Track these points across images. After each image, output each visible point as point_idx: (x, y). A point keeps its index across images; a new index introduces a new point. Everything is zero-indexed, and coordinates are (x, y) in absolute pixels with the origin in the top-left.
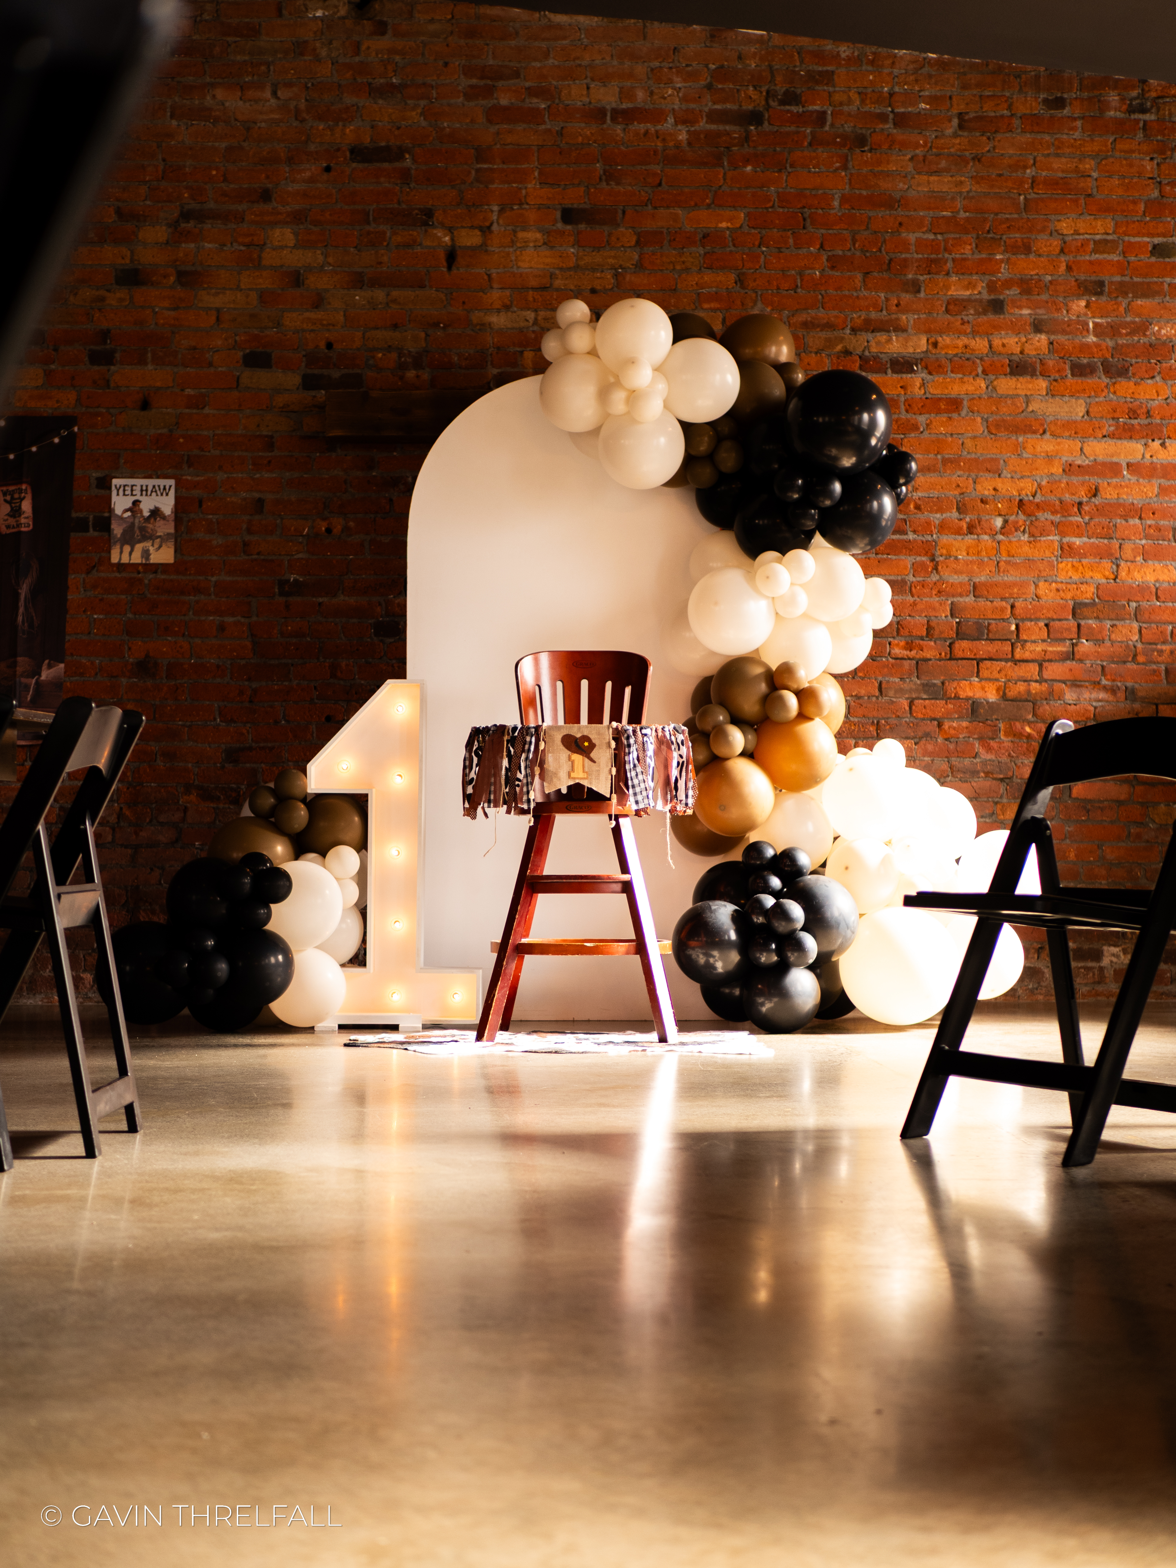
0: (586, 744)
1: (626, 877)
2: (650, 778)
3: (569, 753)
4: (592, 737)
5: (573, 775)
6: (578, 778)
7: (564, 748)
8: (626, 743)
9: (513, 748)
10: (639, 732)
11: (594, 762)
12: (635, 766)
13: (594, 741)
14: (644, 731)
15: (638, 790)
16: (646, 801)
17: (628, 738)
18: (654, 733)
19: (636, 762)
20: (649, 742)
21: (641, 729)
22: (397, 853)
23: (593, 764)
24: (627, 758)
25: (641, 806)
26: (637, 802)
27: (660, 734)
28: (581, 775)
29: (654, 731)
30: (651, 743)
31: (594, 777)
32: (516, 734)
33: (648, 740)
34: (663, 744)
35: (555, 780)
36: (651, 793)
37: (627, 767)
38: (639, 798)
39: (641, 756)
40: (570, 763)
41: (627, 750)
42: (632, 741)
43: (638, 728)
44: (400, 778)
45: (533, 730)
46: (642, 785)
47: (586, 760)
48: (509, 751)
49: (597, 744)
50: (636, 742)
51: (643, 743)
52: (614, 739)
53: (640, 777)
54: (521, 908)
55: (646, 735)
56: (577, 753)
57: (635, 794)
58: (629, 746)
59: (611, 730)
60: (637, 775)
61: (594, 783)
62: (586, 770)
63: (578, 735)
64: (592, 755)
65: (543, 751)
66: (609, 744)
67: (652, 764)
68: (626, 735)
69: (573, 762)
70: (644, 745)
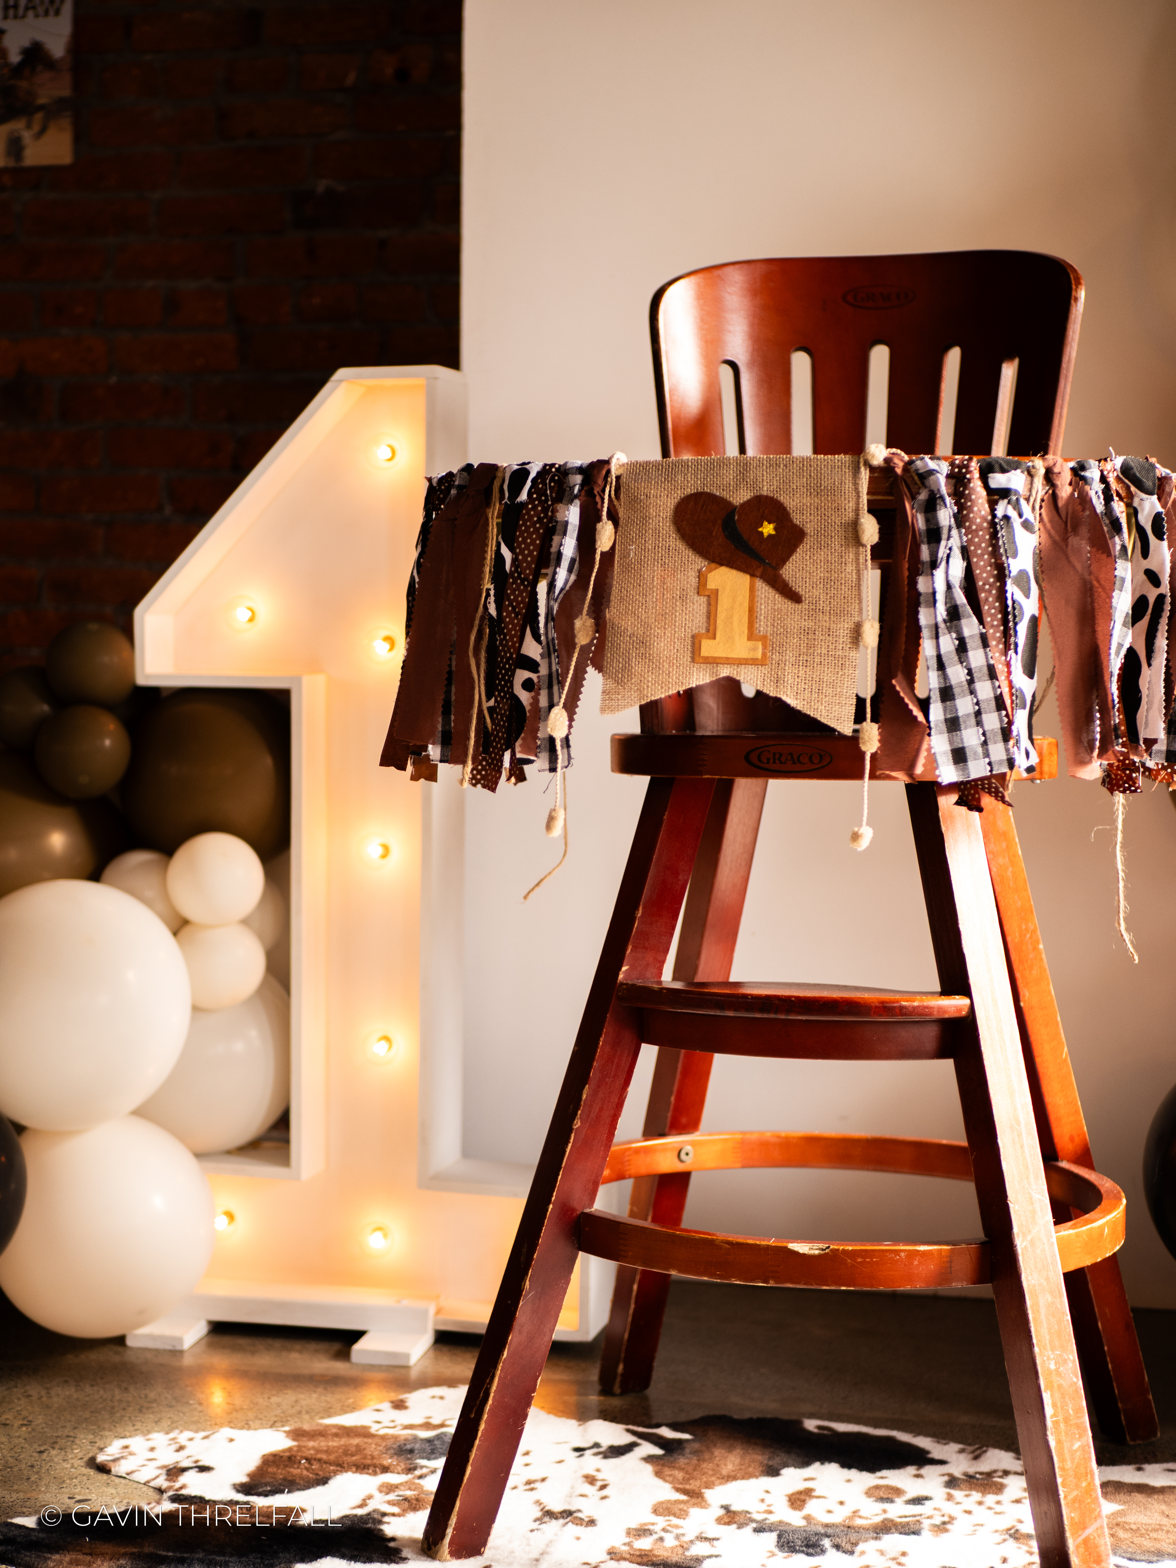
0: (768, 529)
1: (956, 1004)
2: (1017, 662)
3: (700, 563)
4: (790, 502)
5: (708, 648)
6: (728, 661)
7: (681, 546)
8: (920, 523)
9: (511, 549)
10: (977, 484)
11: (795, 598)
12: (954, 614)
13: (797, 519)
14: (998, 480)
15: (964, 706)
16: (998, 751)
17: (931, 505)
18: (1040, 487)
19: (960, 598)
20: (1017, 522)
21: (985, 472)
22: (380, 851)
23: (788, 605)
24: (922, 584)
25: (977, 769)
26: (959, 756)
27: (1065, 491)
28: (742, 648)
29: (1039, 481)
30: (1027, 525)
31: (790, 656)
32: (524, 496)
33: (1012, 513)
34: (1075, 529)
35: (637, 667)
36: (1021, 719)
37: (924, 617)
38: (971, 737)
39: (984, 574)
40: (703, 599)
41: (925, 552)
42: (945, 516)
43: (974, 465)
44: (387, 646)
45: (578, 479)
46: (985, 689)
47: (763, 589)
48: (500, 559)
49: (809, 529)
50: (960, 519)
51: (993, 524)
52: (872, 510)
53: (977, 657)
54: (594, 1094)
55: (1005, 493)
56: (731, 565)
57: (953, 724)
58: (934, 535)
59: (865, 475)
60: (962, 648)
61: (789, 679)
62: (762, 626)
63: (740, 497)
64: (790, 571)
65: (608, 557)
66: (854, 530)
67: (1029, 606)
68: (923, 496)
69: (712, 598)
70: (994, 535)
